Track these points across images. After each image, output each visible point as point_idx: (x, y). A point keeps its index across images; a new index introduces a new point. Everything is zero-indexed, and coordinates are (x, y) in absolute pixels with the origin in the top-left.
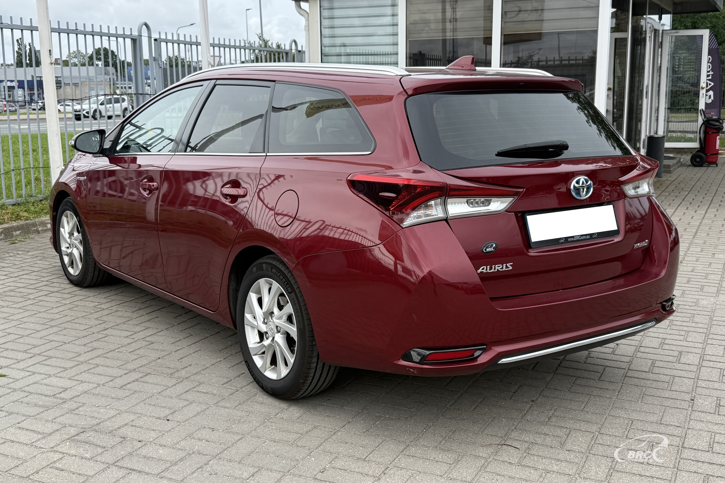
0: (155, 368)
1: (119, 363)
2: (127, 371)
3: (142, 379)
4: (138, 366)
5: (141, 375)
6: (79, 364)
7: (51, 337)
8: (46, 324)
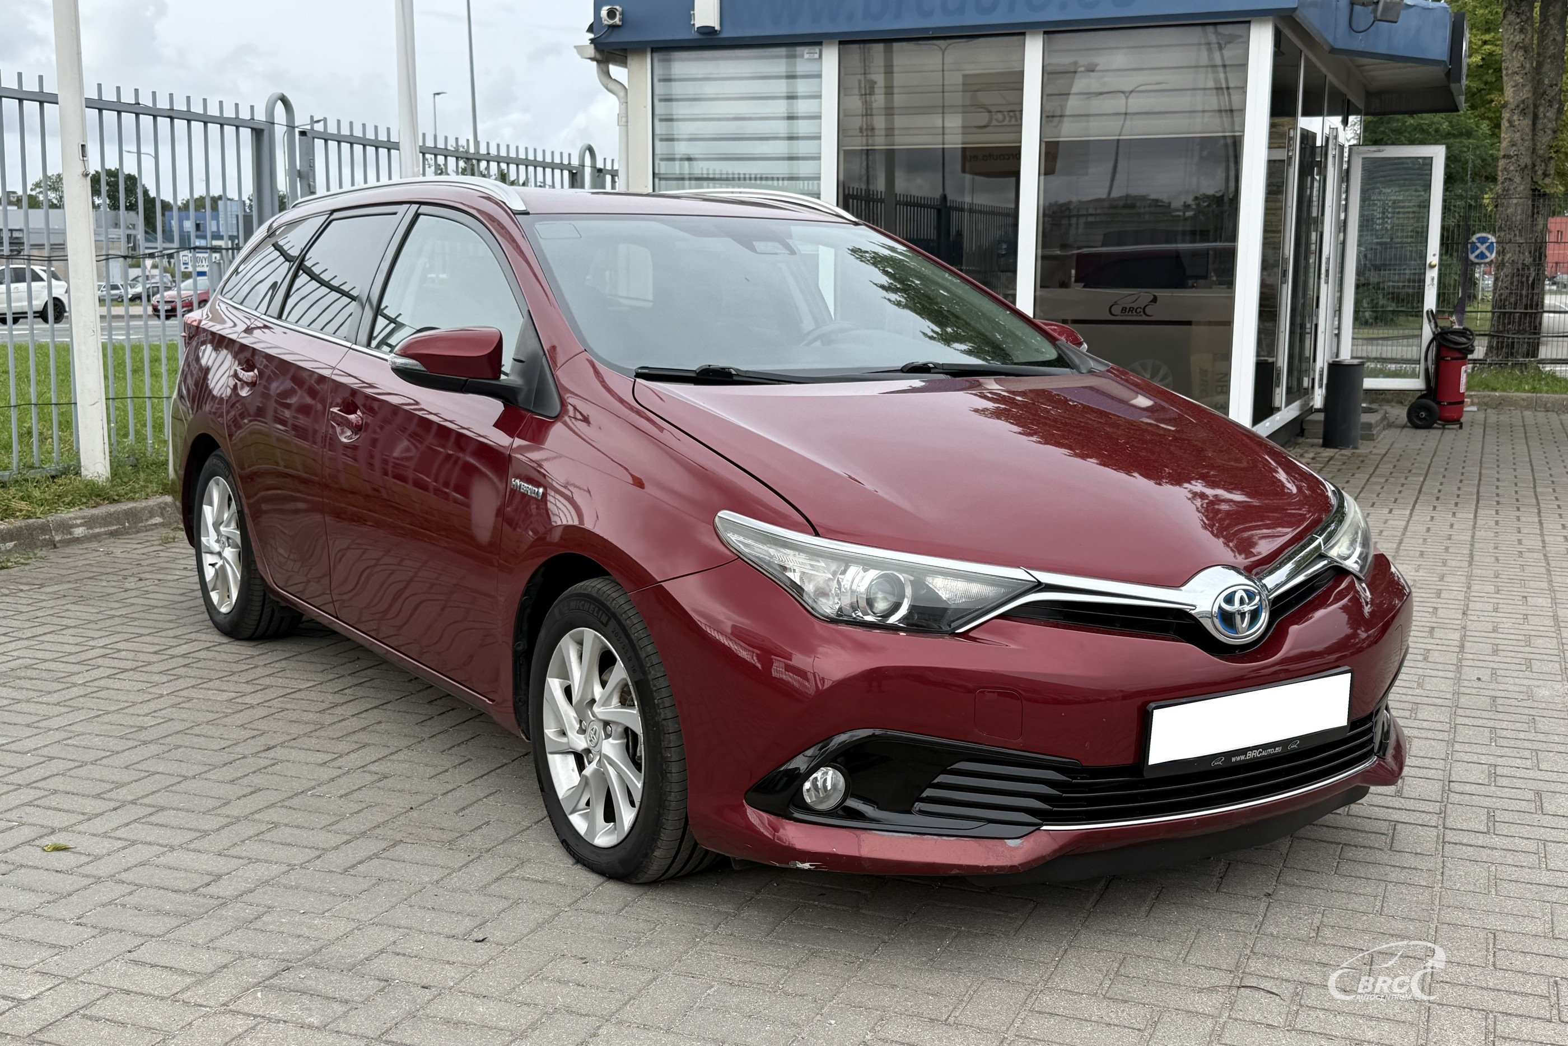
0: (410, 830)
1: (325, 820)
2: (349, 837)
3: (386, 854)
4: (368, 825)
5: (384, 845)
6: (232, 824)
7: (150, 766)
8: (129, 736)
